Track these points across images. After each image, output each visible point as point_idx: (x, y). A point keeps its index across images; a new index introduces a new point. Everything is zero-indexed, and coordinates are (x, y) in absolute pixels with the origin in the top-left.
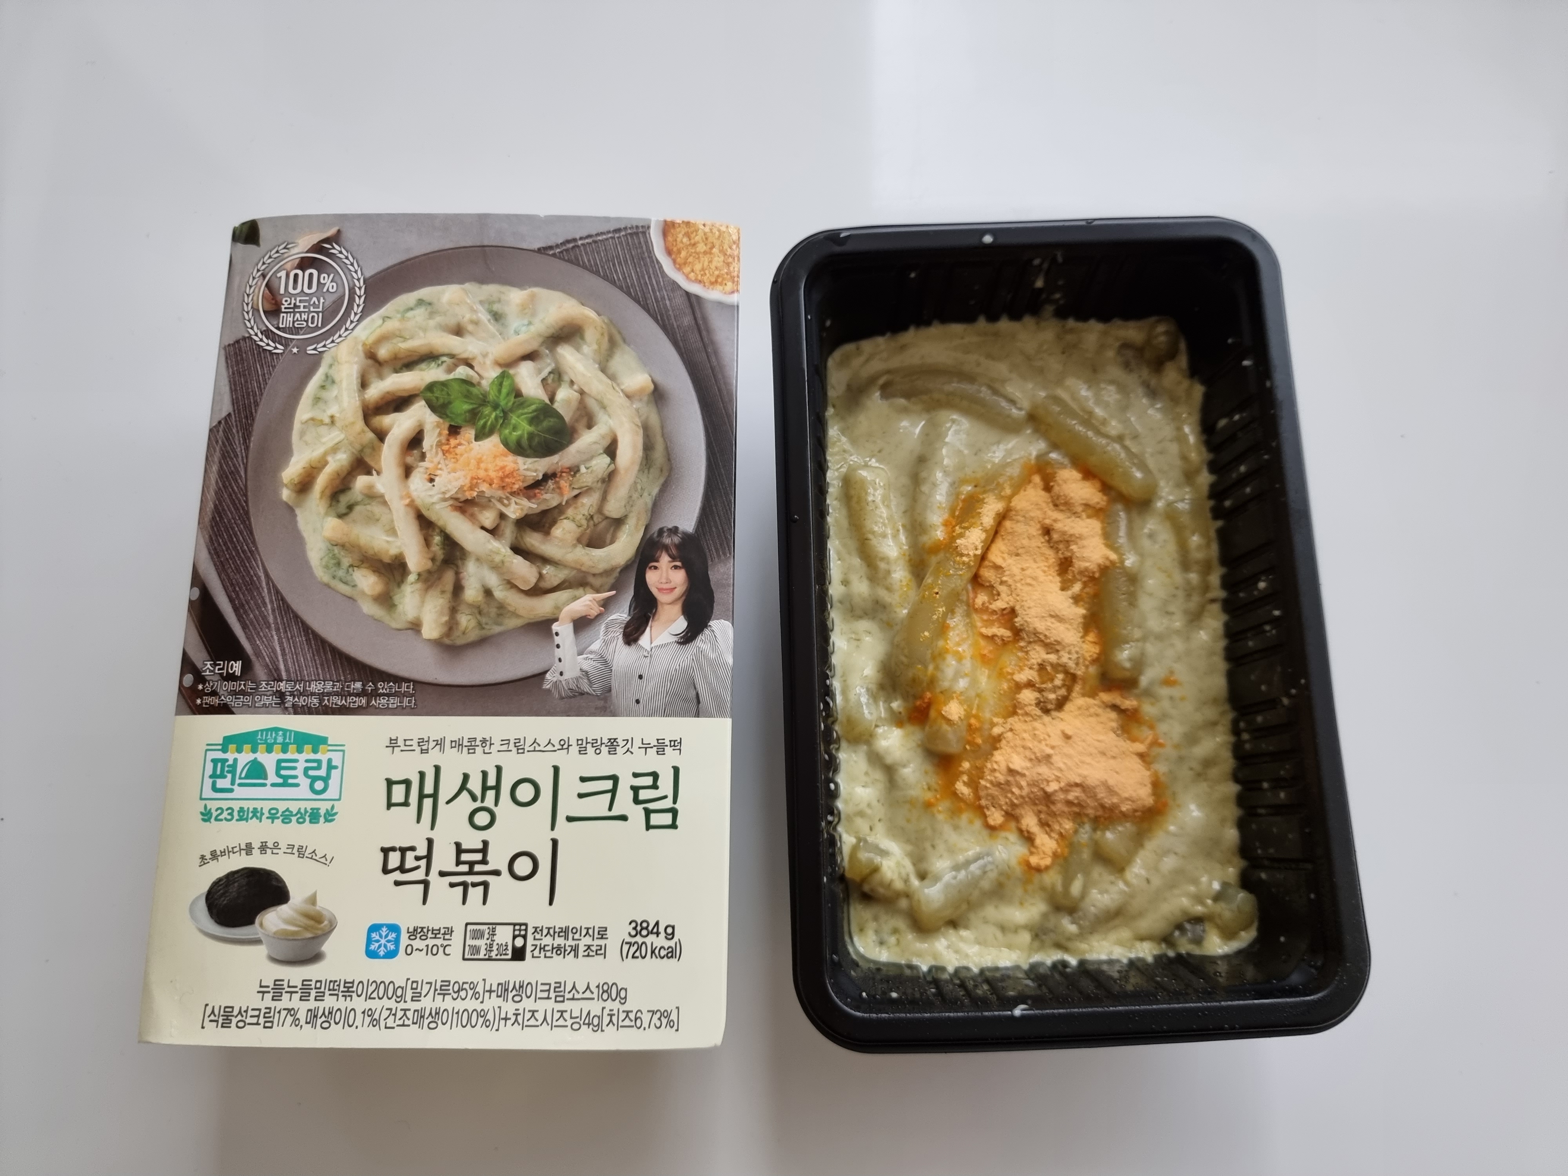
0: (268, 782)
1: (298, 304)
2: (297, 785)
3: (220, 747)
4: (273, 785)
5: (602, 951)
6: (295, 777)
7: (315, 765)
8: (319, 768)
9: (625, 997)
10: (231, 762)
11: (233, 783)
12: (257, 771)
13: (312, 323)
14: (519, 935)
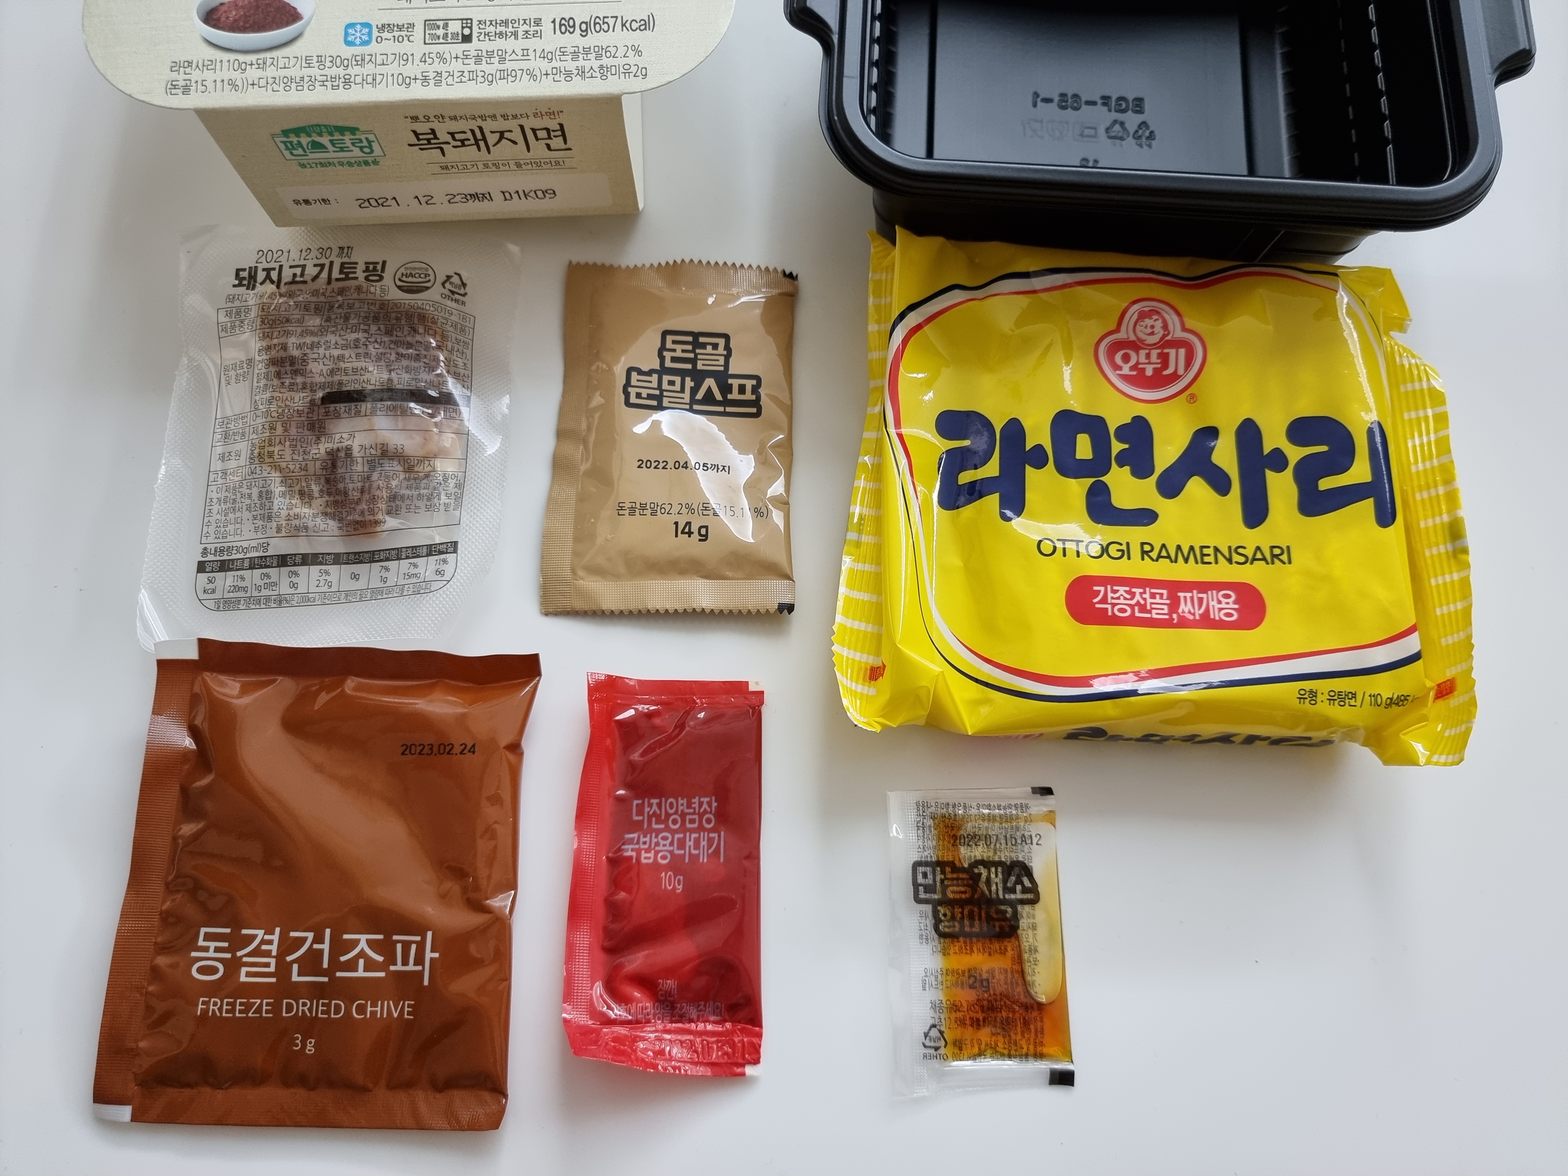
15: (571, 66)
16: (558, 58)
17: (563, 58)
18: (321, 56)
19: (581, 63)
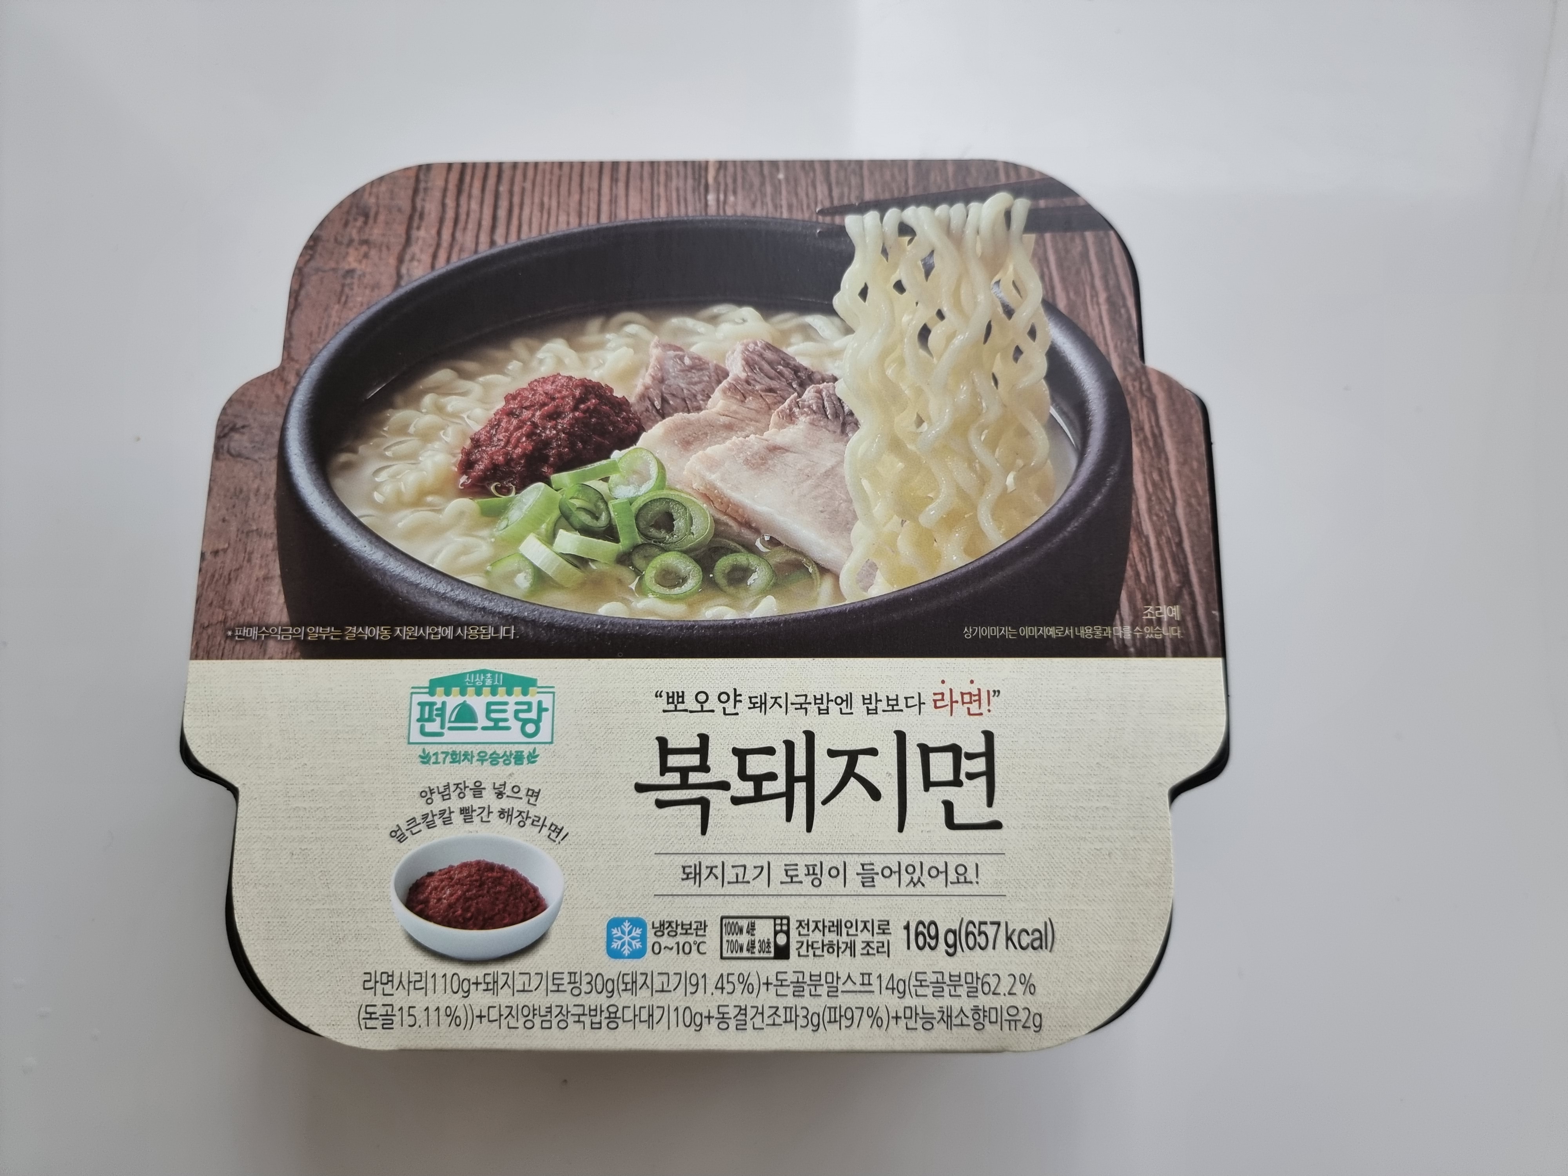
15: (933, 1005)
16: (913, 990)
17: (921, 991)
18: (575, 973)
19: (946, 1001)
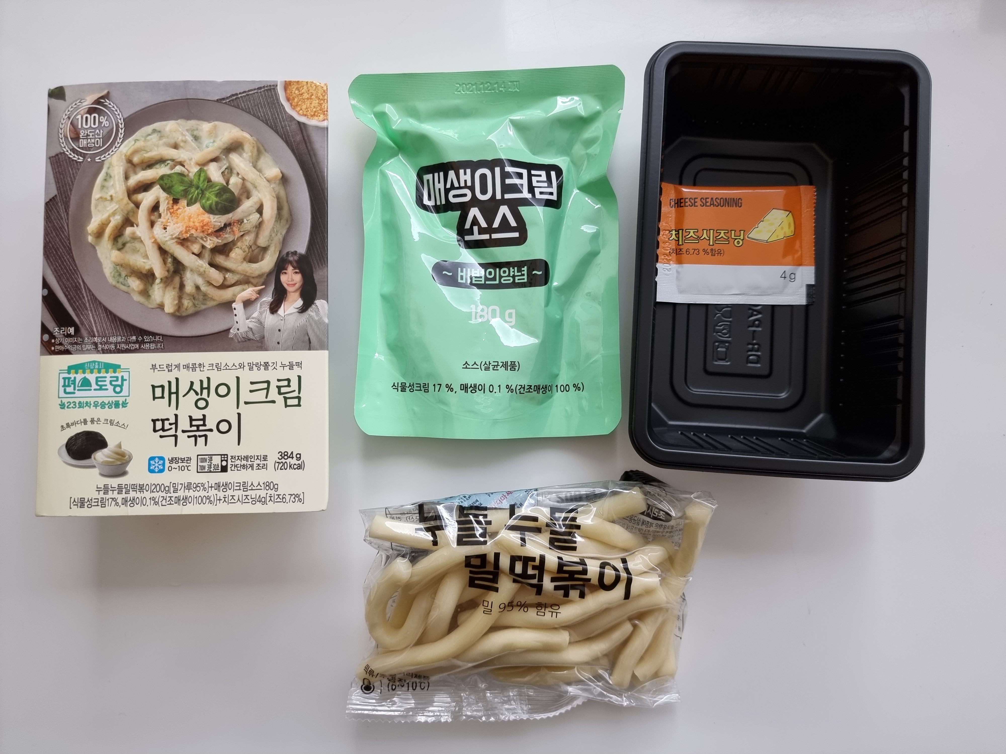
0: (93, 388)
1: (89, 134)
2: (107, 389)
3: (66, 371)
4: (95, 390)
5: (265, 467)
6: (106, 385)
7: (115, 379)
8: (117, 380)
9: (277, 488)
10: (73, 379)
11: (74, 389)
12: (86, 383)
13: (97, 144)
14: (224, 460)
